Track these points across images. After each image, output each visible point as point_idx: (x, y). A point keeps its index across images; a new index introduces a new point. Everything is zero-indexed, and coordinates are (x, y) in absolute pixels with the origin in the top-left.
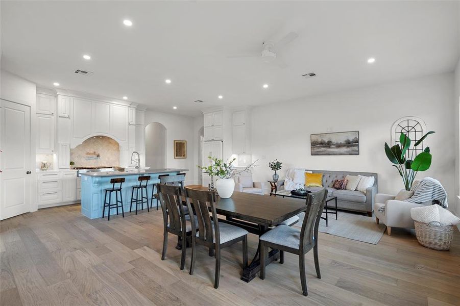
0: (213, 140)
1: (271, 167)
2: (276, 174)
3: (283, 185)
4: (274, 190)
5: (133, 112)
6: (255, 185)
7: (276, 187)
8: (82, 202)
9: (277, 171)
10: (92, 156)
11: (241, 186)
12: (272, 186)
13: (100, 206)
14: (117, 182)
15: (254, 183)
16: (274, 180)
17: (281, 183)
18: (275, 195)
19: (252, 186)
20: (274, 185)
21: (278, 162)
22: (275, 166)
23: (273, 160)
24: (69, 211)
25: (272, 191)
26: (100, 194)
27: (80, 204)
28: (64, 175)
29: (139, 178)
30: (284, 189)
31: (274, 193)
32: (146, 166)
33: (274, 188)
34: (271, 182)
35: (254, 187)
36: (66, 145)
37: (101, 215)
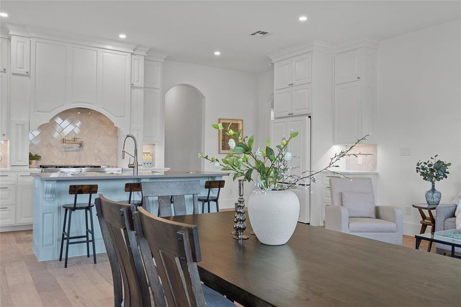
0: (291, 115)
1: (422, 174)
2: (433, 190)
3: (453, 216)
4: (429, 228)
5: (140, 63)
6: (381, 213)
7: (433, 221)
8: (34, 228)
9: (436, 182)
10: (70, 145)
11: (345, 212)
12: (424, 217)
13: (56, 238)
14: (81, 192)
15: (377, 209)
16: (428, 202)
17: (449, 211)
18: (432, 241)
19: (373, 215)
20: (427, 215)
21: (439, 162)
22: (432, 170)
23: (428, 157)
24: (19, 241)
25: (423, 231)
26: (56, 214)
27: (30, 231)
28: (19, 177)
29: (127, 185)
30: (455, 227)
31: (427, 234)
32: (165, 167)
33: (429, 222)
34: (420, 209)
35: (378, 216)
36: (23, 125)
37: (57, 257)
